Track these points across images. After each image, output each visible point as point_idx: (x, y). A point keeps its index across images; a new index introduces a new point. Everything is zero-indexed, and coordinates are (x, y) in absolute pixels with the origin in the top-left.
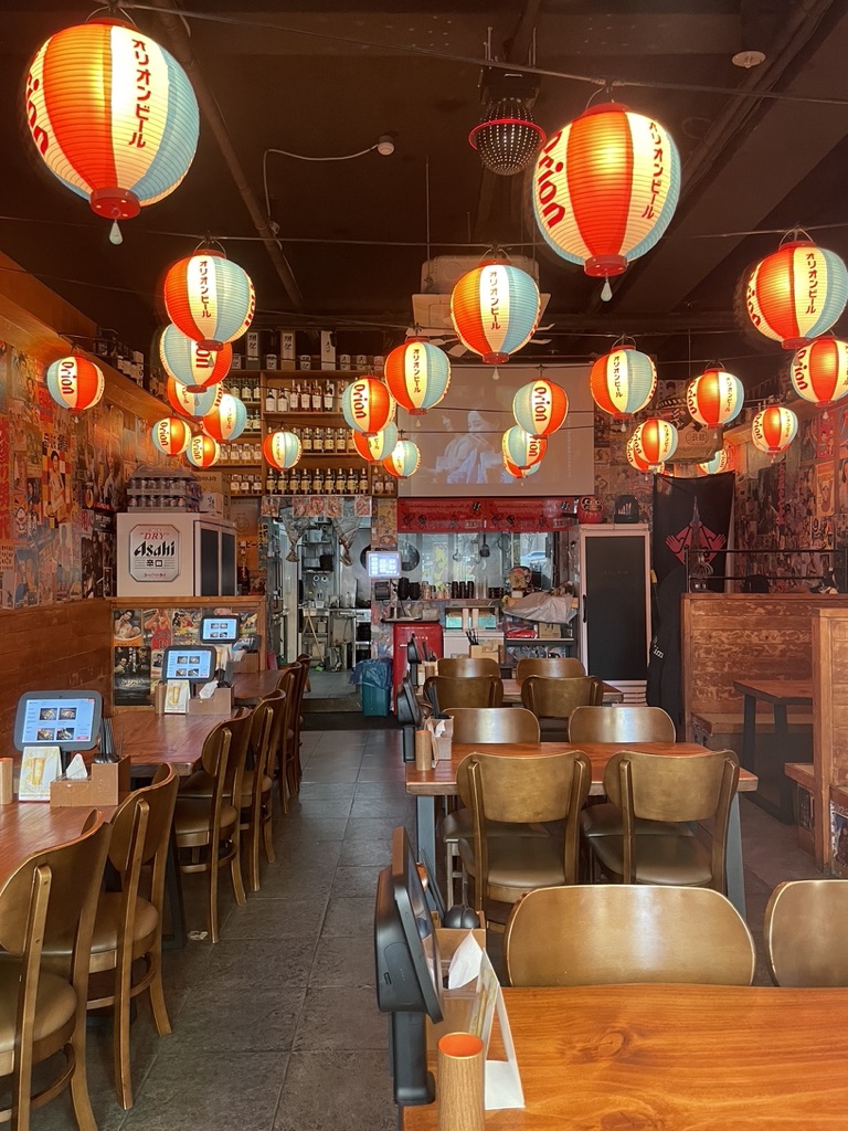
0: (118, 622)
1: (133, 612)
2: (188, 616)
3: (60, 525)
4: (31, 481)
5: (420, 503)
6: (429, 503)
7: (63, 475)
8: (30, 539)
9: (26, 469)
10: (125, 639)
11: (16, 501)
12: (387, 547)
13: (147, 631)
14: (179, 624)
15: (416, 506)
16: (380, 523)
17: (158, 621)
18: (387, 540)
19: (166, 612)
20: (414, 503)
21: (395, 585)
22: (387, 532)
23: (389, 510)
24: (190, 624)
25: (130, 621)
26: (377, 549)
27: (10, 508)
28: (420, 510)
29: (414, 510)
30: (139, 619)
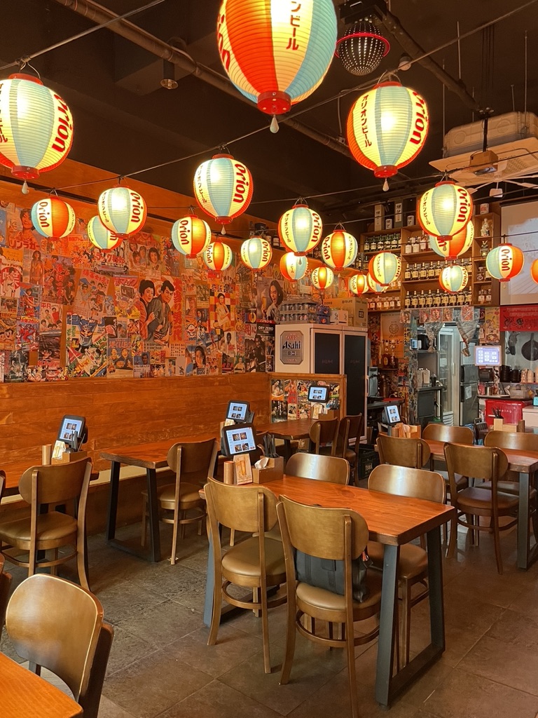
0: (273, 386)
1: (280, 381)
2: (305, 385)
3: (226, 333)
4: (201, 310)
5: (519, 309)
6: (526, 309)
7: (228, 306)
8: (199, 340)
9: (196, 304)
10: (276, 396)
11: (187, 321)
12: (492, 342)
13: (286, 392)
14: (300, 389)
15: (515, 312)
16: (487, 325)
17: (291, 386)
18: (492, 338)
19: (295, 382)
20: (514, 309)
21: (497, 371)
22: (492, 332)
23: (493, 315)
24: (305, 390)
25: (279, 386)
26: (483, 344)
27: (182, 324)
28: (518, 315)
29: (513, 314)
30: (282, 385)
